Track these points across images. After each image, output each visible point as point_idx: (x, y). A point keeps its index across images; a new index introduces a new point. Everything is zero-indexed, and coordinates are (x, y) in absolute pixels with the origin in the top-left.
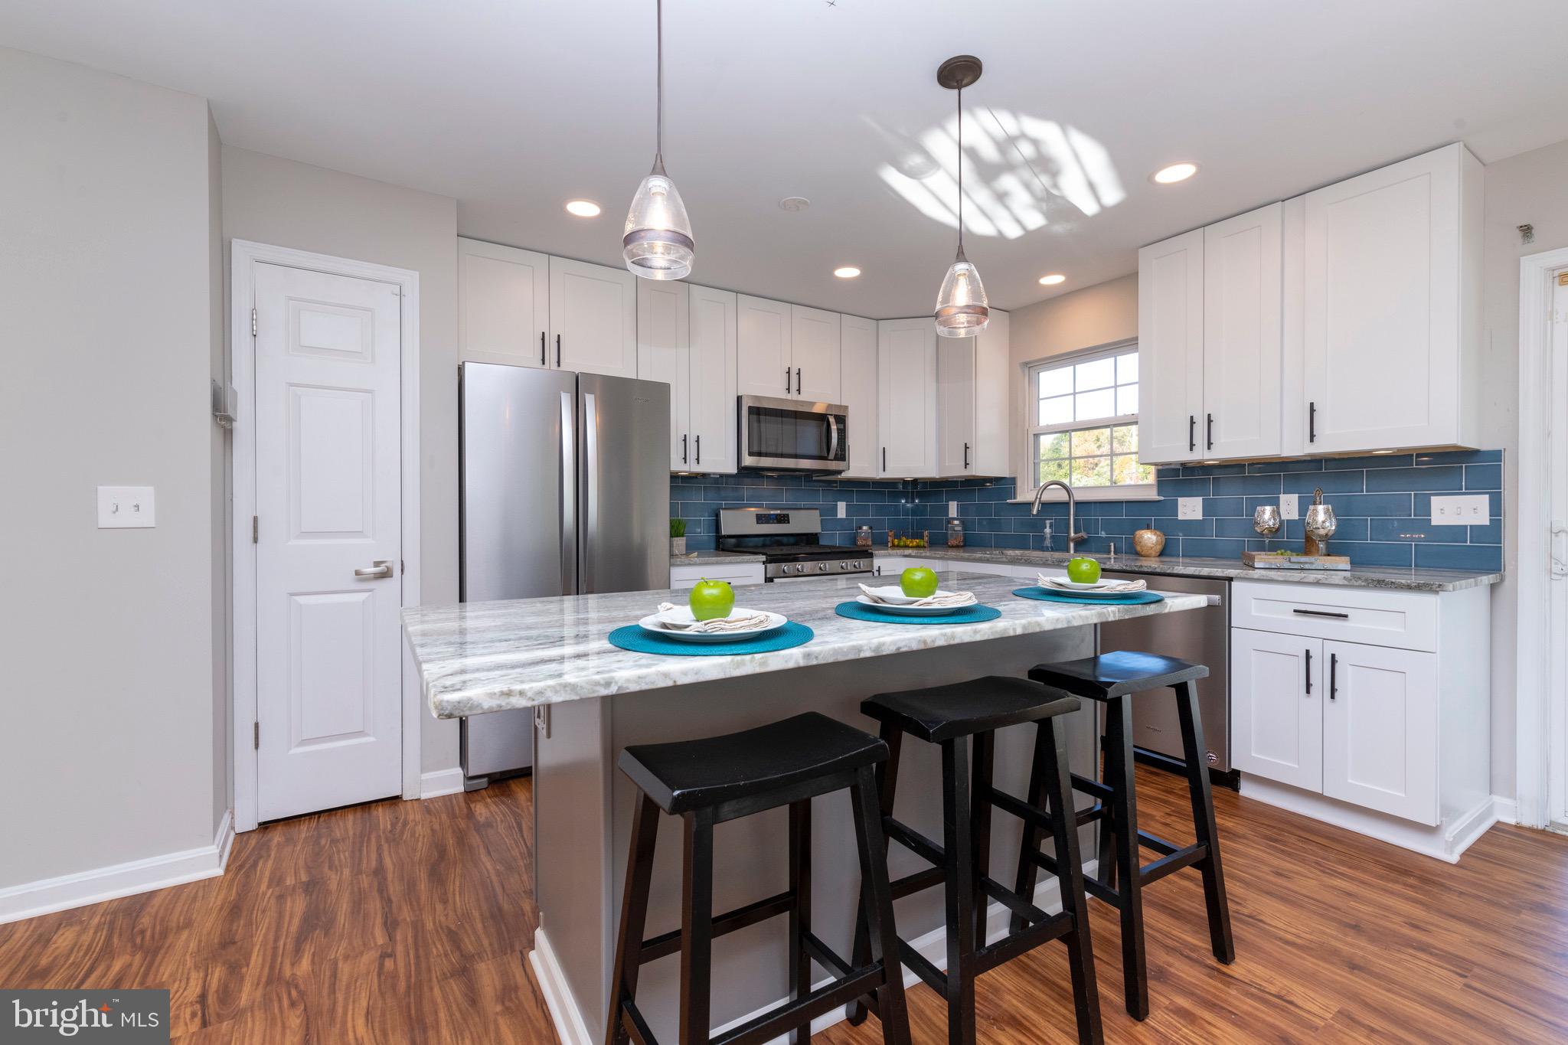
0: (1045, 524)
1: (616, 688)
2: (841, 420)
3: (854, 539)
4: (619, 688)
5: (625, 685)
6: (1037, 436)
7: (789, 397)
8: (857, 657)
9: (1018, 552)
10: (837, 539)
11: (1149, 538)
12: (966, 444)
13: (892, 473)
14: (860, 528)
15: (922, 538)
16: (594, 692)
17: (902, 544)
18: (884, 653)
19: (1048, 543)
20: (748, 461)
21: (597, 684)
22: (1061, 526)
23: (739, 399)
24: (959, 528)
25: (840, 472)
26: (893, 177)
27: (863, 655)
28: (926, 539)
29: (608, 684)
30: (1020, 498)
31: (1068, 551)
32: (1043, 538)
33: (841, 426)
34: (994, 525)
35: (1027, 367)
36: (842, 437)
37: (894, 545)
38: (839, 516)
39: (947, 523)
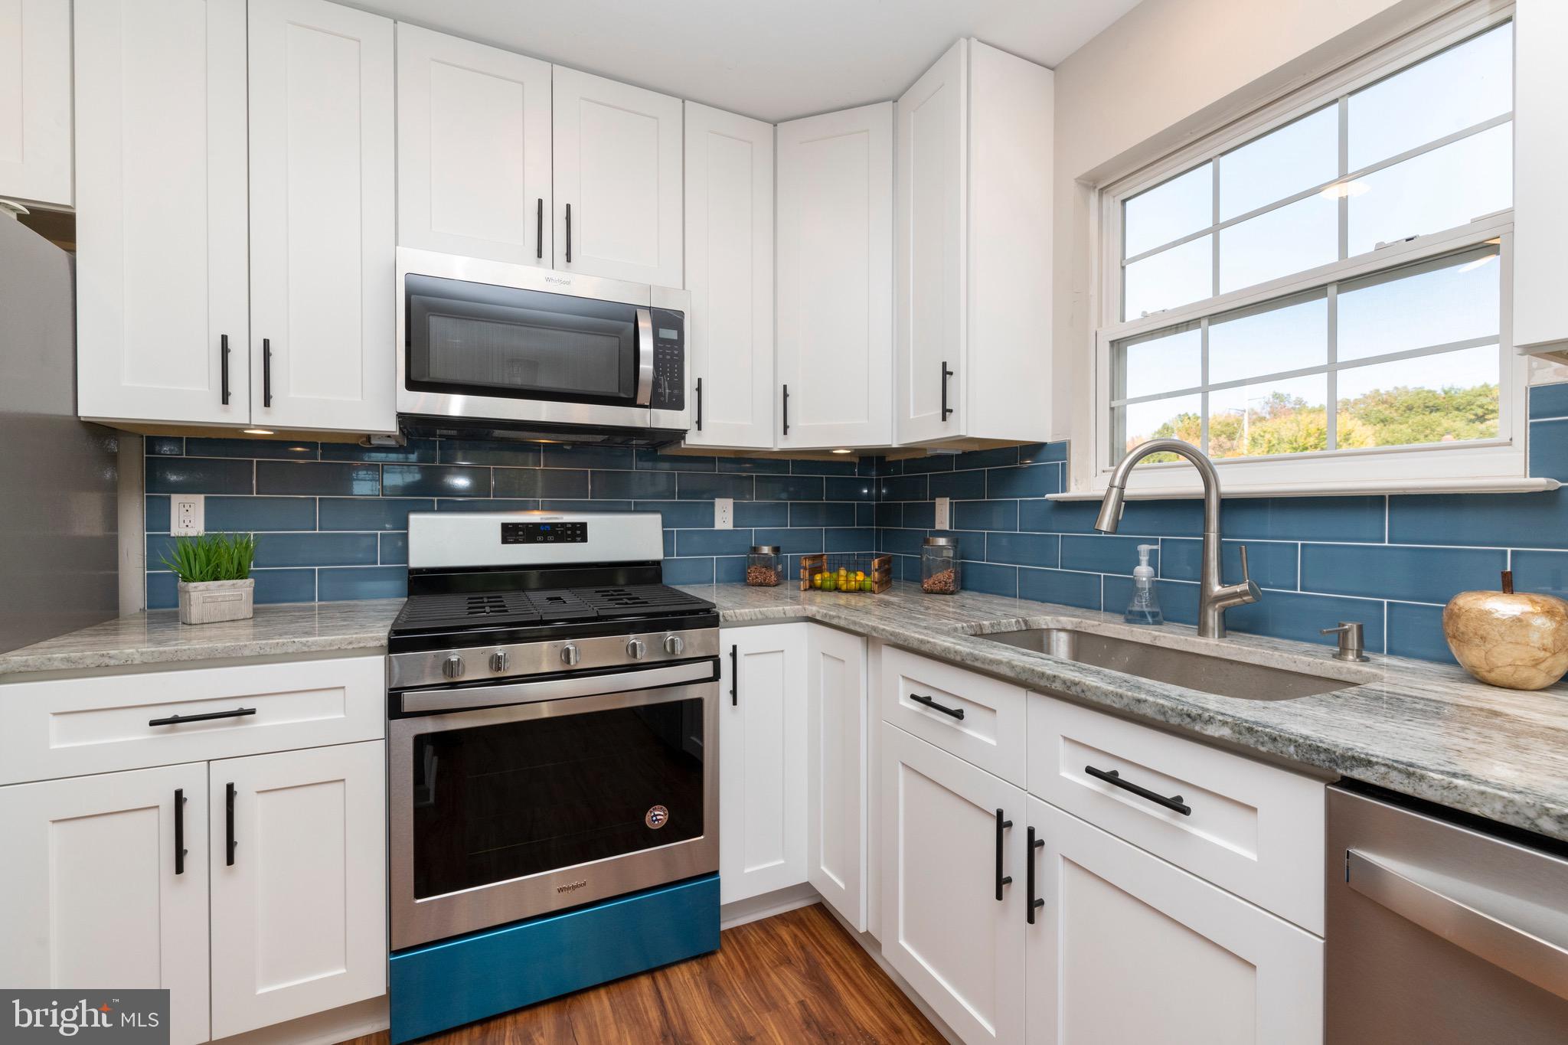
0: (1137, 553)
2: (666, 320)
12: (944, 364)
13: (805, 437)
14: (757, 550)
15: (868, 569)
19: (1144, 602)
22: (1183, 563)
24: (948, 552)
28: (876, 572)
30: (1077, 490)
33: (672, 334)
35: (1097, 190)
36: (670, 356)
37: (812, 587)
38: (719, 525)
39: (927, 541)
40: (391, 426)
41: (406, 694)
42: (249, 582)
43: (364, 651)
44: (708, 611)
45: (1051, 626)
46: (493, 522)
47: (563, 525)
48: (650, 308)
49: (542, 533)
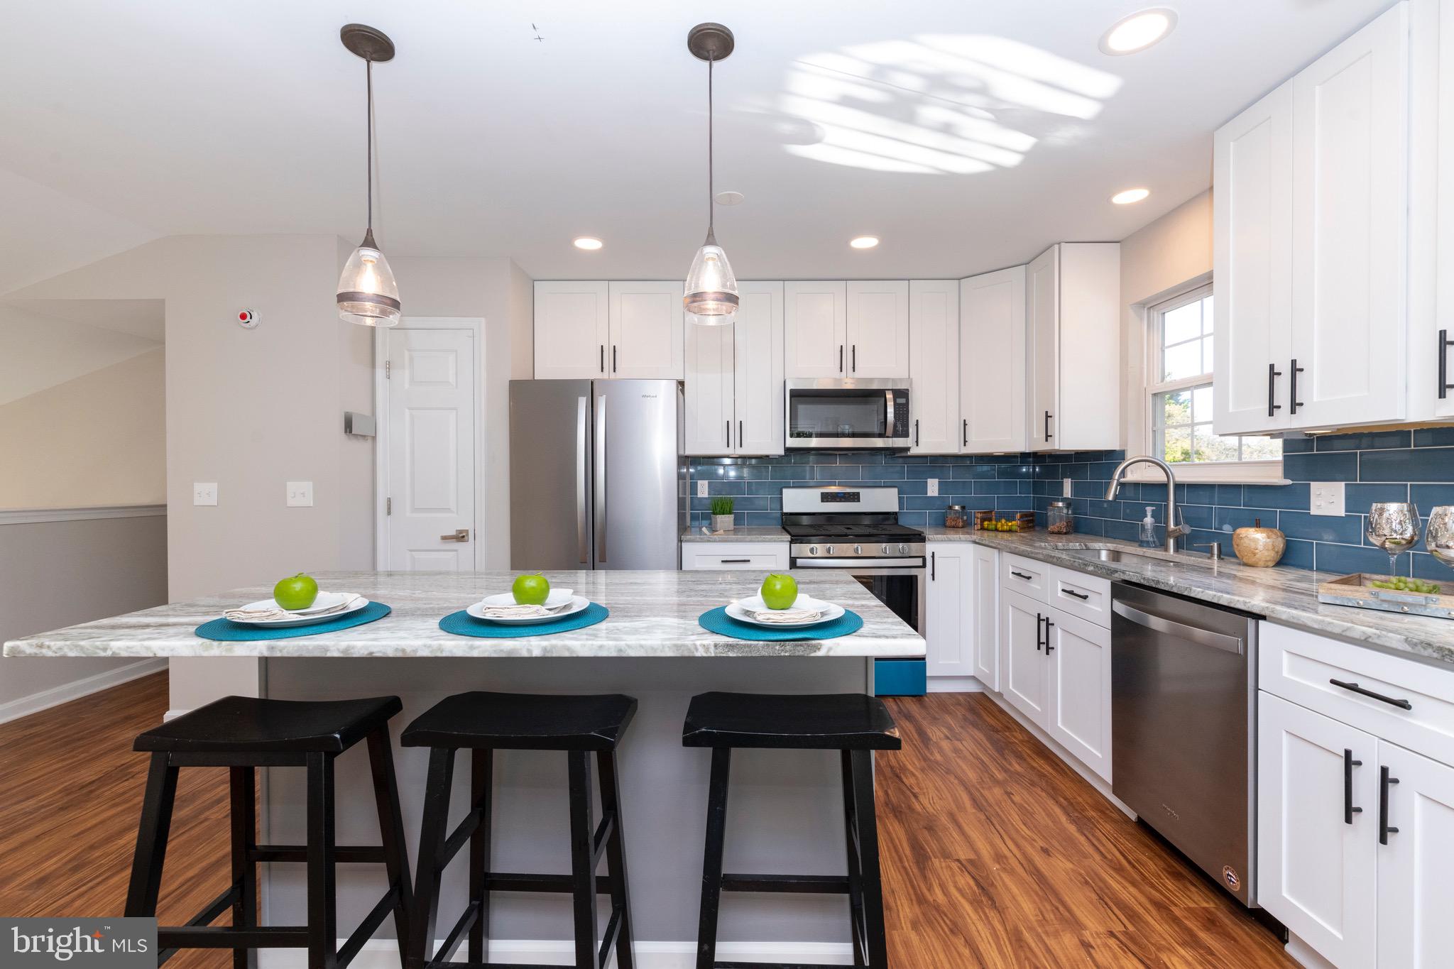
1: (111, 653)
2: (901, 394)
3: (945, 520)
4: (113, 653)
5: (117, 651)
6: (1156, 396)
8: (323, 655)
10: (926, 519)
11: (1259, 540)
12: (1047, 412)
13: (978, 445)
14: (951, 508)
16: (96, 653)
18: (354, 656)
19: (1148, 535)
20: (793, 443)
21: (98, 648)
22: (1162, 515)
23: (785, 383)
27: (329, 655)
29: (105, 649)
31: (1166, 550)
32: (1143, 529)
33: (900, 401)
35: (1146, 309)
36: (903, 412)
37: (983, 528)
38: (930, 494)
39: (1051, 505)
40: (782, 452)
41: (798, 560)
42: (733, 515)
43: (786, 541)
44: (920, 535)
45: (1102, 548)
46: (816, 493)
47: (849, 493)
48: (892, 390)
49: (843, 497)
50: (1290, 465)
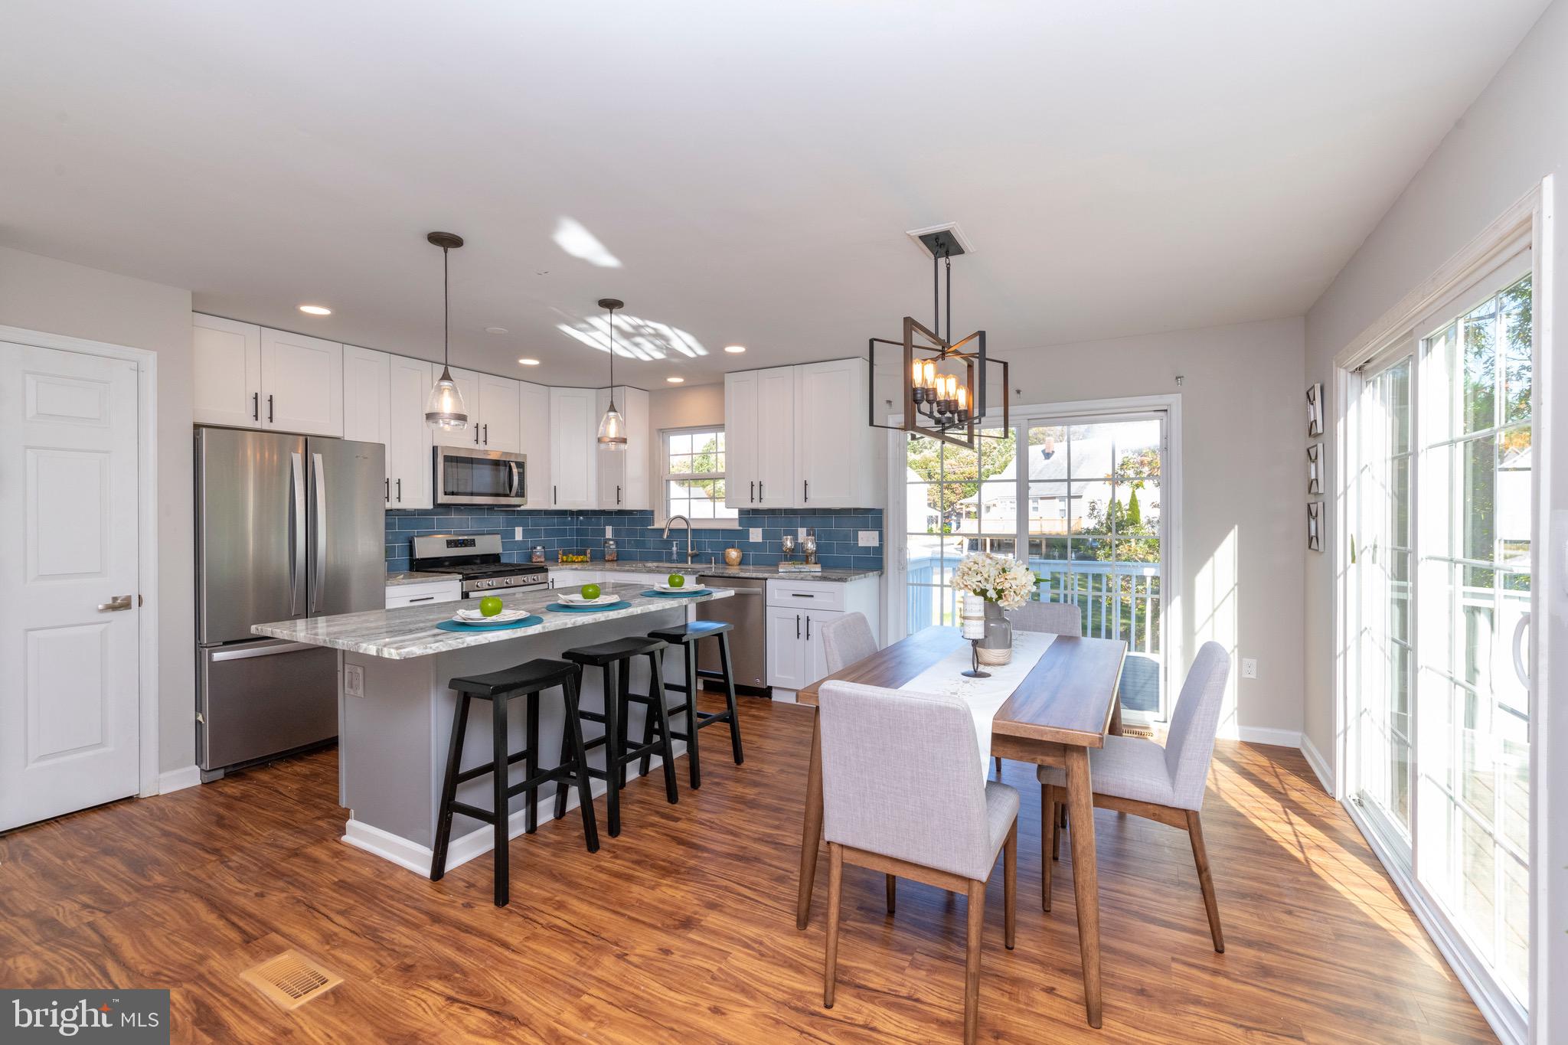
0: (672, 543)
2: (521, 465)
3: (530, 557)
6: (668, 481)
7: (477, 447)
9: (655, 564)
10: (514, 558)
11: (733, 554)
12: (618, 487)
13: (561, 506)
14: (535, 548)
15: (585, 554)
17: (570, 560)
19: (675, 557)
20: (442, 499)
22: (683, 546)
23: (435, 449)
24: (614, 547)
25: (520, 506)
26: (567, 329)
28: (589, 555)
30: (657, 526)
31: (687, 563)
32: (671, 554)
33: (521, 470)
34: (639, 544)
35: (662, 432)
36: (522, 478)
37: (563, 561)
38: (517, 538)
40: (430, 506)
41: (469, 593)
43: (458, 579)
44: (540, 568)
46: (442, 538)
47: (467, 540)
50: (741, 520)
